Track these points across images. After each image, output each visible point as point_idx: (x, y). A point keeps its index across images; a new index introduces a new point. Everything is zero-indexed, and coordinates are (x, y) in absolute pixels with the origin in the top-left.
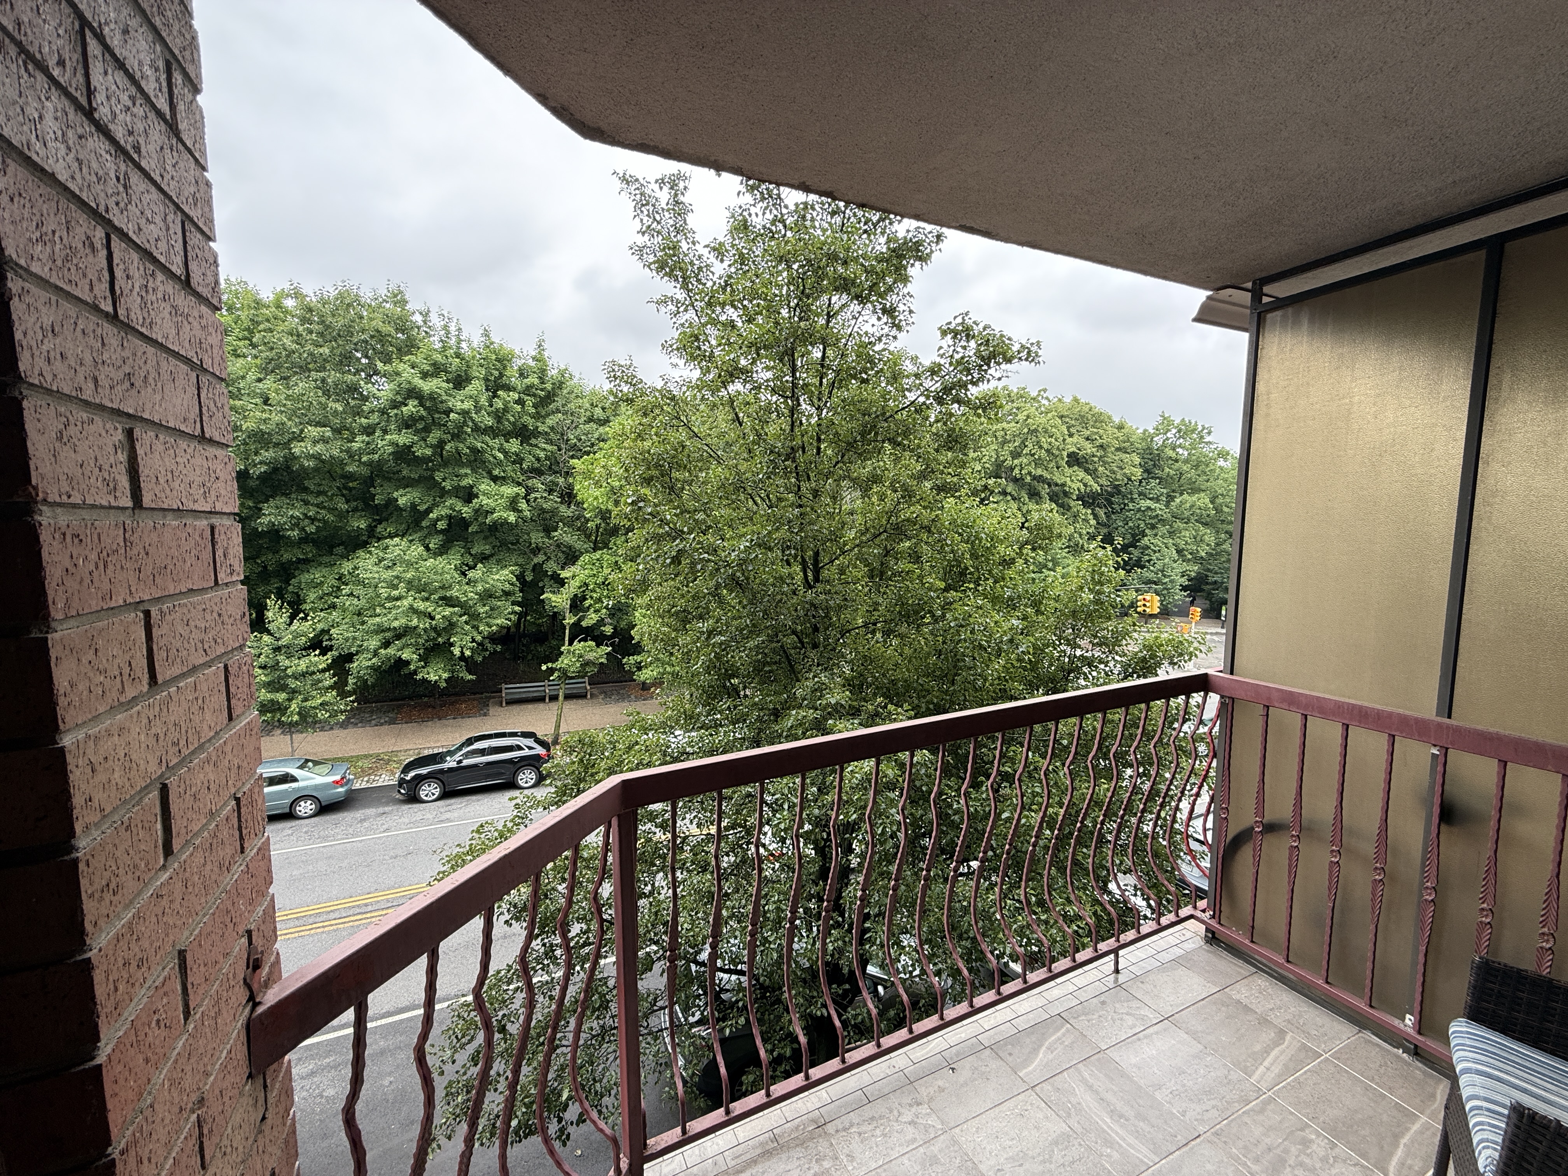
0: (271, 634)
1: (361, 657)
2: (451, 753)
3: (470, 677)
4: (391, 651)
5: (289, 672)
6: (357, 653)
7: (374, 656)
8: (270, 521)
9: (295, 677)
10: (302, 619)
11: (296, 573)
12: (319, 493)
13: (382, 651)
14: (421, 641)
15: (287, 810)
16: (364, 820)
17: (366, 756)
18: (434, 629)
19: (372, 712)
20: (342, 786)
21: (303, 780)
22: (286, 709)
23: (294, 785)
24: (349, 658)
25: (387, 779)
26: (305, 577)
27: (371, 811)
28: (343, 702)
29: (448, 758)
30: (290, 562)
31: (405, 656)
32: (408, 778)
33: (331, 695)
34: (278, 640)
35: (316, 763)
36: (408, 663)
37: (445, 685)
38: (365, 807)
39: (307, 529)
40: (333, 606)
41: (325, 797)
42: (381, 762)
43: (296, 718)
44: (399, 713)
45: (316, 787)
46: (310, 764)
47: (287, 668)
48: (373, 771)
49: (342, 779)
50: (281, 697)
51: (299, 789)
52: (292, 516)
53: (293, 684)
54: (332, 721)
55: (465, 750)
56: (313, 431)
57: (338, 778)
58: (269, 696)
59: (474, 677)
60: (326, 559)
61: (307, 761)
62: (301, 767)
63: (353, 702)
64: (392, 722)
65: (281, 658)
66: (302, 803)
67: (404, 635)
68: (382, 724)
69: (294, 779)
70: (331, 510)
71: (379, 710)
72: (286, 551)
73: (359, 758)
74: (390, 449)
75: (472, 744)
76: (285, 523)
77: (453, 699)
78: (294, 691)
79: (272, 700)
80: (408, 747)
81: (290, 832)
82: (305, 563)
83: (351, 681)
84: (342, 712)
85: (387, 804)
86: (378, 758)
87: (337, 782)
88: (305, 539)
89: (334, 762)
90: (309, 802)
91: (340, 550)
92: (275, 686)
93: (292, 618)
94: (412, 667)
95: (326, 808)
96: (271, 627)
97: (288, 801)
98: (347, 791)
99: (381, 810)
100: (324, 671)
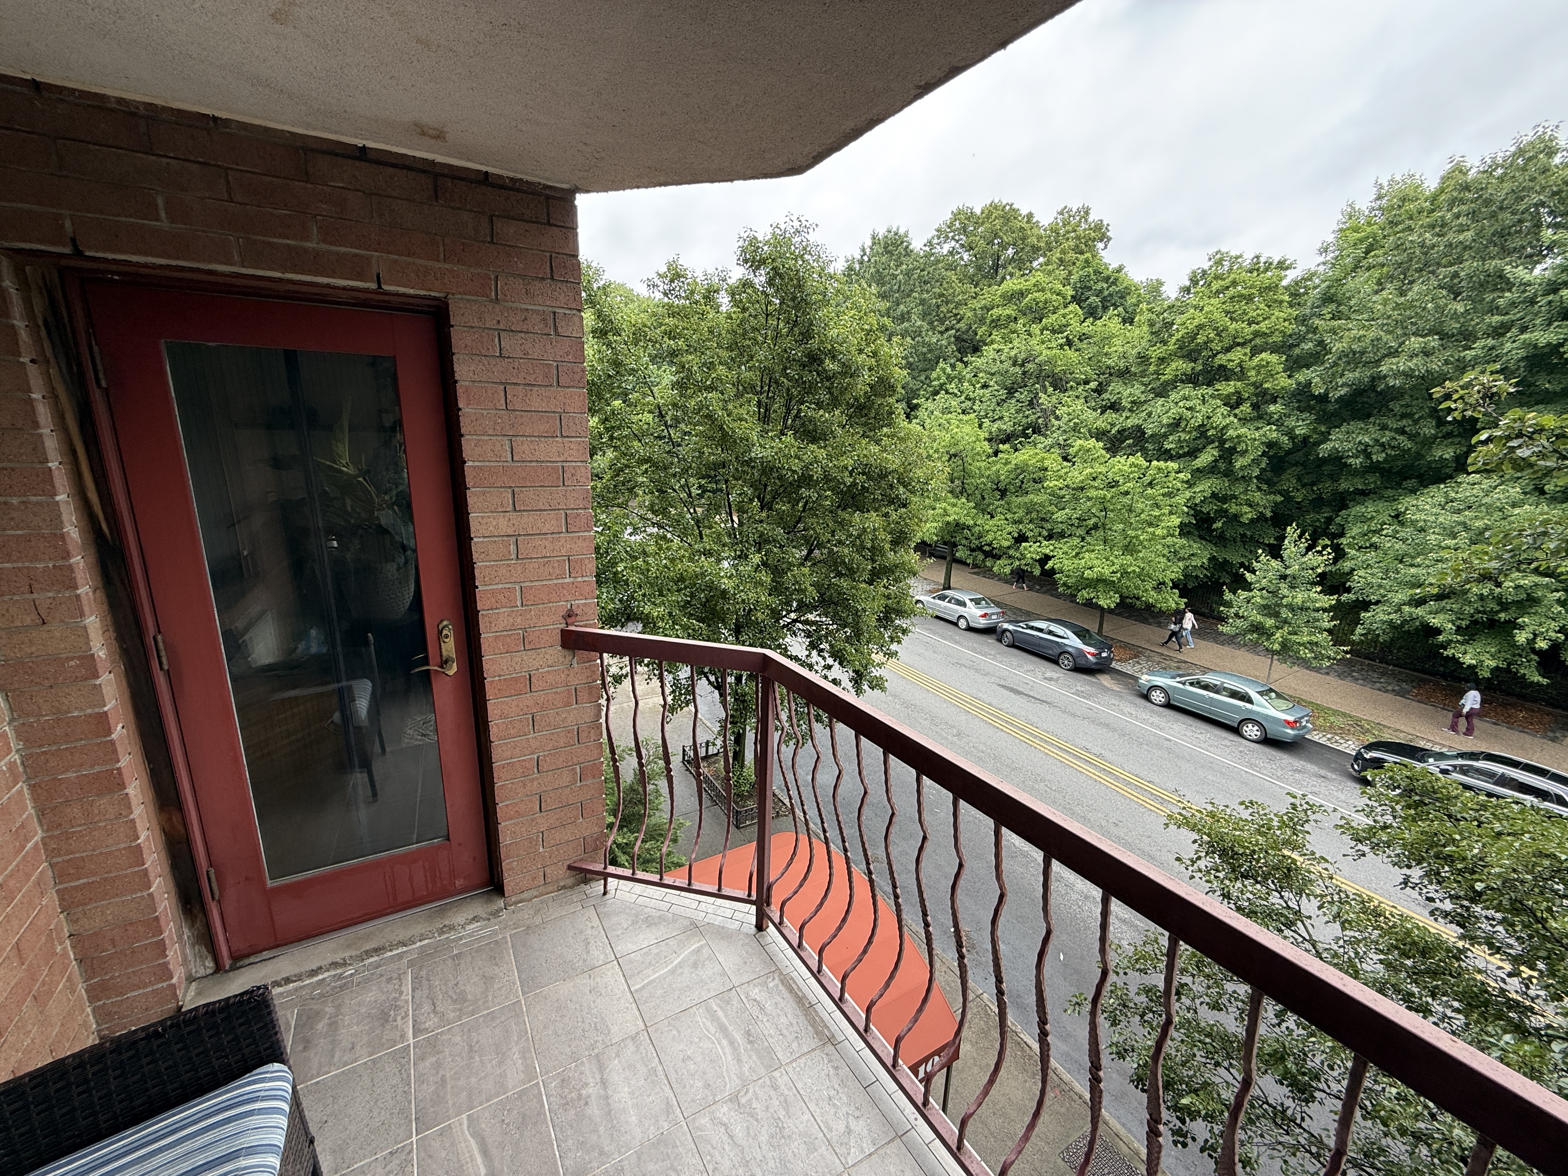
0: (1282, 561)
1: (1380, 608)
2: (1440, 756)
3: (1537, 678)
4: (1420, 611)
5: (1285, 601)
6: (1377, 603)
7: (1396, 612)
8: (1334, 447)
9: (1291, 608)
10: (1318, 552)
11: (1351, 504)
12: (1403, 416)
13: (1406, 609)
14: (1468, 610)
15: (1236, 725)
16: (1300, 772)
17: (1344, 715)
18: (1499, 600)
19: (1383, 674)
20: (1293, 728)
21: (1258, 705)
22: (1272, 634)
23: (1249, 706)
24: (1366, 605)
25: (1350, 747)
26: (1358, 509)
27: (1311, 768)
28: (1335, 649)
29: (1431, 760)
30: (1347, 491)
31: (1435, 621)
32: (1367, 756)
33: (1323, 638)
34: (1287, 567)
35: (1279, 696)
36: (1438, 631)
37: (1487, 675)
38: (1310, 760)
39: (1374, 457)
40: (1374, 547)
41: (1274, 731)
42: (1357, 726)
43: (1277, 647)
44: (1419, 687)
45: (1267, 717)
46: (1273, 695)
47: (1284, 597)
48: (1343, 732)
49: (1295, 722)
50: (1270, 622)
51: (1251, 711)
52: (1360, 442)
53: (1285, 613)
54: (1315, 663)
55: (1460, 762)
56: (1415, 343)
57: (1291, 719)
58: (1259, 618)
59: (1545, 681)
60: (1390, 493)
61: (1271, 690)
62: (1261, 693)
63: (1347, 652)
64: (1401, 694)
65: (1282, 585)
66: (1250, 725)
67: (1449, 598)
68: (1387, 691)
69: (1250, 701)
70: (1411, 437)
71: (1394, 675)
72: (1346, 480)
73: (1336, 713)
74: (1522, 353)
75: (1477, 760)
76: (1350, 450)
77: (1514, 700)
78: (1285, 621)
79: (1261, 623)
80: (1402, 728)
81: (1229, 744)
82: (1364, 494)
83: (1359, 630)
84: (1329, 658)
85: (1334, 770)
86: (1357, 722)
87: (1288, 723)
88: (1373, 468)
89: (1298, 702)
90: (1256, 728)
91: (1411, 483)
92: (1270, 610)
93: (1309, 549)
94: (1441, 638)
95: (1269, 741)
96: (1285, 554)
97: (1238, 718)
98: (1296, 736)
99: (1323, 772)
100: (1325, 610)
